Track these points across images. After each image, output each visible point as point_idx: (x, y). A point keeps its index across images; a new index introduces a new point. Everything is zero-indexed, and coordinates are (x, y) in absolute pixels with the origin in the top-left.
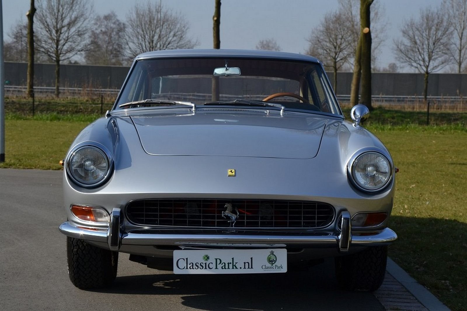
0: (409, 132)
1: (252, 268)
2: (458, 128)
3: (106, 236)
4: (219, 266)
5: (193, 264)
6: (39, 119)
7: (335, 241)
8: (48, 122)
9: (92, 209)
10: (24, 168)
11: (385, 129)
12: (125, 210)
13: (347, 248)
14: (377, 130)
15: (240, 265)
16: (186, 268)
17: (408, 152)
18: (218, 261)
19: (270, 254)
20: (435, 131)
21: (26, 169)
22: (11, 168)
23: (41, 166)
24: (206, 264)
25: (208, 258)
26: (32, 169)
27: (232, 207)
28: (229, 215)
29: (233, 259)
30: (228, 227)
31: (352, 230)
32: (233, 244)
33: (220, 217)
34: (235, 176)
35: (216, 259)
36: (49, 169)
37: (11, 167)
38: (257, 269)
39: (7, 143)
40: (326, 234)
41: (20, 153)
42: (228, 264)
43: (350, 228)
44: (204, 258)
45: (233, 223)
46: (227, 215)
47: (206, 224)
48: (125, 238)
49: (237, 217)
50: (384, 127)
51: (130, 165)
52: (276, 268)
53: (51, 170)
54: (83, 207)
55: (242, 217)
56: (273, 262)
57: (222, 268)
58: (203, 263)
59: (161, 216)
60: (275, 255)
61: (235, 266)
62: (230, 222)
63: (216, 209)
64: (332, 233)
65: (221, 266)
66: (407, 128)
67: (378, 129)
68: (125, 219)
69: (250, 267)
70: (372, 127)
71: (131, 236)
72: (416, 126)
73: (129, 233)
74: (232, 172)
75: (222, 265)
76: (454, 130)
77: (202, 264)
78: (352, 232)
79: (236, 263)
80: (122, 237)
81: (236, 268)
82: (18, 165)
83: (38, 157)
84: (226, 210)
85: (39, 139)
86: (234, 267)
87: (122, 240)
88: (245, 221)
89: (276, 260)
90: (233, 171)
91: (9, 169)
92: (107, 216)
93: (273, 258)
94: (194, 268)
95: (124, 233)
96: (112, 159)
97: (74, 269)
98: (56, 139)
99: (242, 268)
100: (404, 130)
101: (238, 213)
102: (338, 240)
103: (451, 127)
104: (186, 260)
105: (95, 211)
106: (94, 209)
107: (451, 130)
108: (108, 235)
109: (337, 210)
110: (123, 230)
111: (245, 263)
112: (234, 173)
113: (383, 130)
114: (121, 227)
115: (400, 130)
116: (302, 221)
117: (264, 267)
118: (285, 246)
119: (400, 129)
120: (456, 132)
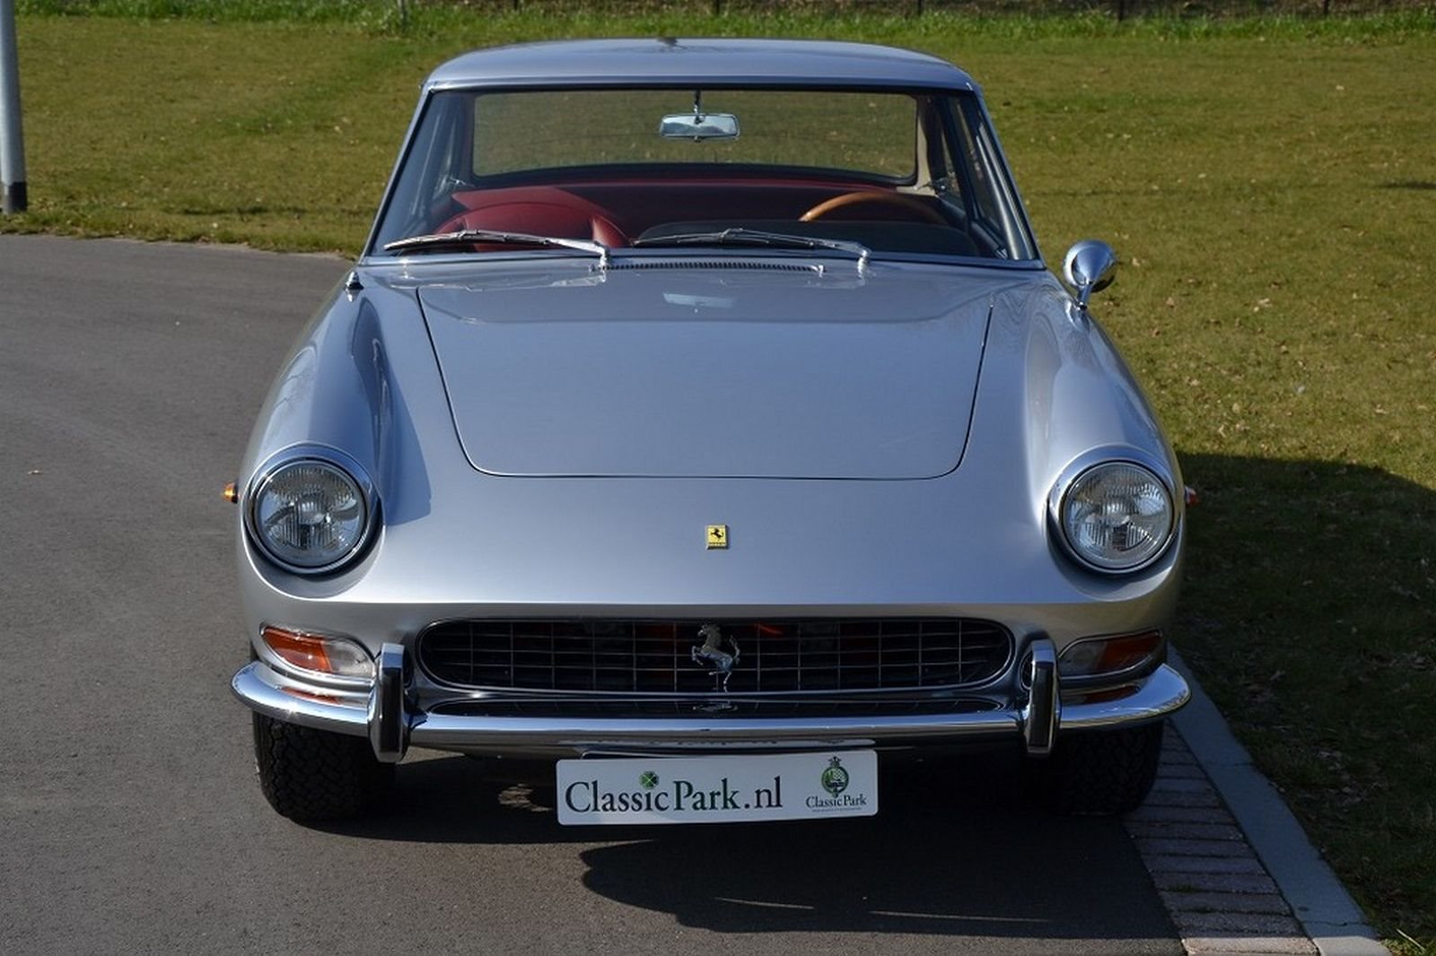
0: (1267, 42)
1: (778, 805)
2: (1418, 22)
3: (363, 720)
4: (687, 803)
5: (611, 796)
6: (116, 11)
7: (1014, 725)
8: (145, 22)
9: (322, 642)
10: (88, 237)
11: (1191, 34)
12: (416, 650)
13: (1047, 745)
14: (1166, 39)
15: (745, 796)
16: (592, 807)
17: (1257, 135)
18: (684, 789)
19: (828, 765)
20: (1347, 35)
21: (93, 238)
22: (47, 232)
23: (140, 228)
24: (648, 796)
25: (655, 780)
26: (112, 236)
27: (718, 635)
28: (712, 656)
29: (725, 781)
30: (710, 690)
31: (1062, 686)
32: (724, 743)
33: (687, 662)
34: (727, 547)
35: (678, 784)
36: (164, 239)
37: (47, 228)
38: (794, 809)
39: (27, 121)
40: (989, 706)
41: (71, 169)
42: (712, 795)
43: (1055, 680)
44: (644, 780)
45: (722, 677)
46: (706, 655)
47: (647, 682)
48: (419, 727)
49: (734, 662)
50: (1187, 25)
51: (425, 511)
52: (848, 803)
53: (169, 244)
54: (295, 635)
55: (746, 661)
56: (839, 788)
57: (695, 807)
58: (640, 795)
59: (520, 658)
60: (846, 768)
61: (731, 800)
62: (715, 676)
63: (675, 641)
64: (1004, 701)
65: (691, 800)
66: (1261, 29)
67: (1170, 33)
68: (418, 673)
69: (774, 803)
70: (1150, 27)
71: (435, 723)
72: (1289, 21)
73: (430, 714)
74: (719, 536)
75: (695, 800)
76: (1406, 29)
77: (637, 797)
78: (1062, 691)
79: (734, 793)
80: (410, 724)
81: (735, 806)
82: (69, 222)
83: (127, 183)
84: (704, 643)
85: (122, 104)
86: (729, 802)
87: (412, 734)
88: (759, 670)
89: (847, 780)
90: (722, 530)
91: (44, 236)
92: (366, 660)
93: (837, 775)
94: (616, 807)
95: (416, 713)
96: (374, 491)
97: (276, 777)
98: (174, 105)
99: (751, 807)
100: (1250, 35)
101: (738, 652)
102: (1021, 724)
103: (1397, 21)
104: (591, 786)
105: (331, 647)
106: (329, 643)
107: (1397, 28)
108: (371, 717)
109: (1019, 635)
110: (413, 700)
111: (758, 792)
112: (723, 540)
113: (1184, 35)
114: (406, 693)
115: (1238, 34)
116: (920, 665)
117: (812, 802)
118: (873, 742)
119: (1239, 31)
120: (1412, 35)
